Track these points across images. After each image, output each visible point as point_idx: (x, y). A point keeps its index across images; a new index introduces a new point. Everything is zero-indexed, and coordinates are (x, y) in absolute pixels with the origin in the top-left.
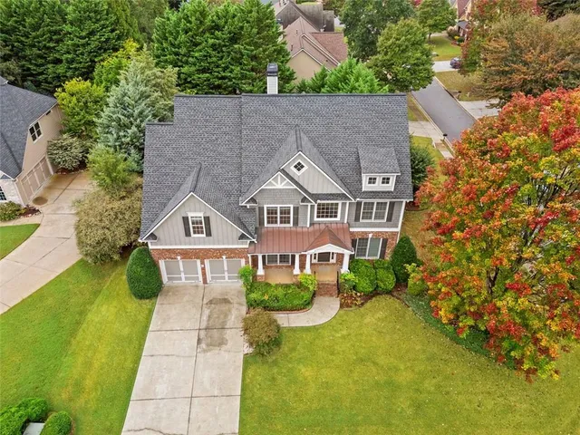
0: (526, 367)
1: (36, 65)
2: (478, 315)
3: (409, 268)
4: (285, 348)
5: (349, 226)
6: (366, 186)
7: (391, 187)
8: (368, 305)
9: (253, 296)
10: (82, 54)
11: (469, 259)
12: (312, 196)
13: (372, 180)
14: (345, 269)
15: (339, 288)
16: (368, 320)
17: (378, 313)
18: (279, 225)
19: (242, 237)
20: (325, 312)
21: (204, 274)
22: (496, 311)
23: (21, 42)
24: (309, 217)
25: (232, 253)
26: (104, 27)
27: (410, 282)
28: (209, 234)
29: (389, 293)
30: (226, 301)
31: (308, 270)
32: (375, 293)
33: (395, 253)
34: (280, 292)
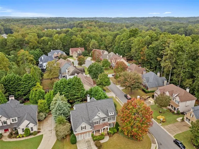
0: (139, 139)
1: (12, 92)
2: (131, 133)
3: (119, 127)
4: (103, 146)
5: (108, 122)
6: (110, 115)
7: (113, 114)
8: (113, 136)
9: (94, 139)
10: (27, 88)
11: (128, 124)
12: (101, 118)
13: (110, 114)
14: (108, 130)
15: (108, 134)
16: (114, 138)
17: (115, 137)
18: (96, 124)
19: (91, 128)
20: (107, 139)
21: (84, 137)
22: (133, 132)
23: (9, 87)
24: (101, 122)
25: (89, 132)
26: (32, 81)
27: (119, 130)
28: (85, 129)
29: (116, 133)
30: (89, 141)
31: (102, 132)
32: (114, 133)
33: (116, 125)
34: (99, 137)
